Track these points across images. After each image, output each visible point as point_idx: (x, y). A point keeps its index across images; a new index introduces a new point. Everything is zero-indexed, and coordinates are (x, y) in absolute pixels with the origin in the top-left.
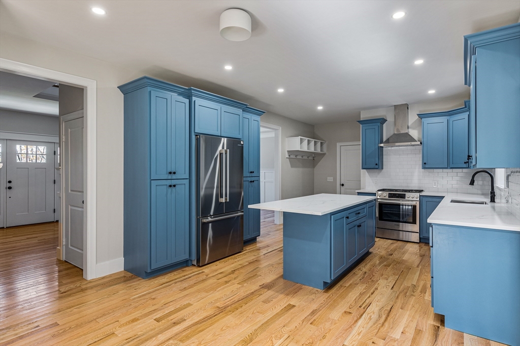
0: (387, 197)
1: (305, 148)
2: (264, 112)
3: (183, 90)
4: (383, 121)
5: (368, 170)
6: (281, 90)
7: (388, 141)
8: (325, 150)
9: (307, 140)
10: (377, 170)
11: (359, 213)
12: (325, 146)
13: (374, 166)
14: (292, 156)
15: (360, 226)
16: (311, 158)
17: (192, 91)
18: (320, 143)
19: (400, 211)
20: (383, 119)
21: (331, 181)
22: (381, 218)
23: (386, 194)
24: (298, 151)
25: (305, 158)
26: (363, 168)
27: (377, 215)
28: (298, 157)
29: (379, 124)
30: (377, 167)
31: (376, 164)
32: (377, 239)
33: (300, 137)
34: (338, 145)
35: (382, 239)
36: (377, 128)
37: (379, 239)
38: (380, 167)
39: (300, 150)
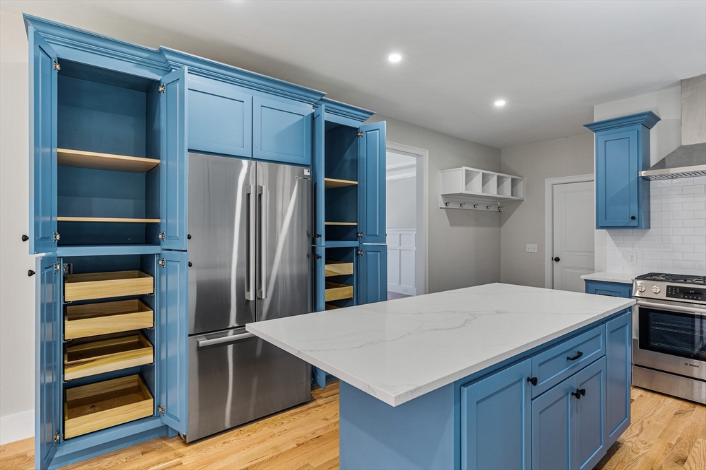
0: (663, 296)
1: (476, 188)
2: (371, 114)
3: (146, 55)
4: (650, 119)
5: (613, 231)
6: (395, 58)
7: (662, 164)
8: (521, 194)
9: (480, 175)
10: (635, 231)
11: (580, 355)
12: (521, 186)
13: (627, 221)
14: (451, 206)
15: (583, 392)
16: (493, 209)
17: (168, 56)
18: (509, 180)
19: (693, 331)
20: (650, 114)
21: (533, 251)
22: (646, 341)
23: (659, 289)
24: (461, 194)
25: (481, 207)
26: (599, 227)
27: (635, 336)
28: (465, 207)
29: (640, 127)
30: (635, 223)
31: (633, 218)
32: (635, 394)
33: (464, 168)
34: (548, 182)
35: (650, 394)
36: (633, 135)
37: (640, 392)
38: (643, 224)
39: (464, 192)
